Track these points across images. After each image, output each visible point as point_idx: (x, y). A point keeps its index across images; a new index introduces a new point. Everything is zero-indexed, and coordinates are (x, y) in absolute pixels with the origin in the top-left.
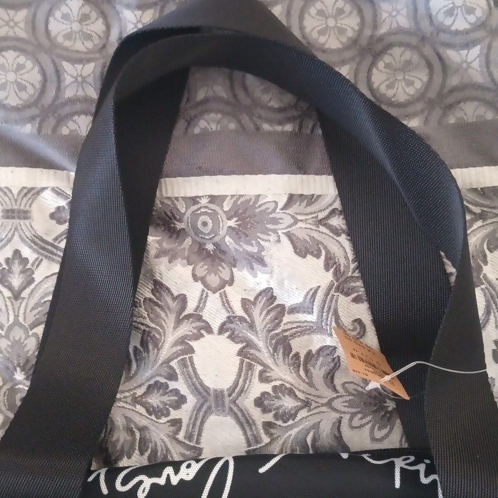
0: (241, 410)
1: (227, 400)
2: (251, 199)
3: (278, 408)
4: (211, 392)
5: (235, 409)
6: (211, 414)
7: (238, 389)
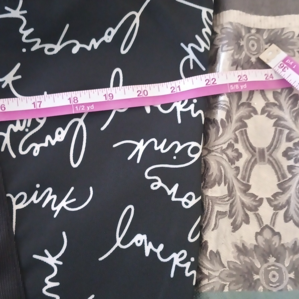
0: (274, 159)
1: (267, 154)
2: (278, 31)
3: (296, 156)
4: (257, 150)
5: (271, 159)
6: (257, 164)
7: (273, 146)
